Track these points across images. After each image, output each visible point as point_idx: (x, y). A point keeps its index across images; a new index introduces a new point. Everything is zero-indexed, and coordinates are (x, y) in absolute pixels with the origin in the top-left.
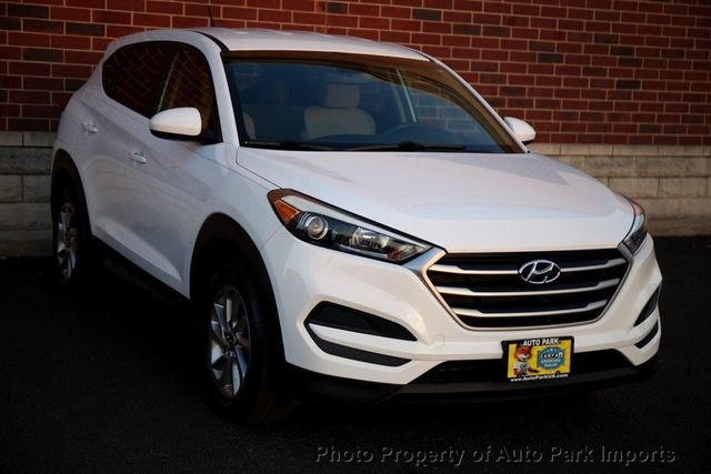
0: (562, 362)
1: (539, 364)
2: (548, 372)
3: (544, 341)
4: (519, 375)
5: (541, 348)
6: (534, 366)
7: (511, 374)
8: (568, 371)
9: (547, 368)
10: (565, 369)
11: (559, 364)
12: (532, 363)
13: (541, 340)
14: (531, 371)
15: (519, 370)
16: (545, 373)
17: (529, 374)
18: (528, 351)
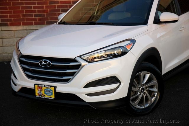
0: (52, 94)
1: (45, 93)
2: (48, 96)
3: (45, 86)
4: (39, 95)
5: (45, 88)
6: (43, 94)
7: (37, 94)
8: (54, 98)
9: (47, 95)
10: (53, 96)
11: (51, 95)
12: (43, 92)
13: (44, 85)
14: (43, 95)
15: (39, 94)
16: (47, 96)
17: (42, 96)
18: (41, 88)
